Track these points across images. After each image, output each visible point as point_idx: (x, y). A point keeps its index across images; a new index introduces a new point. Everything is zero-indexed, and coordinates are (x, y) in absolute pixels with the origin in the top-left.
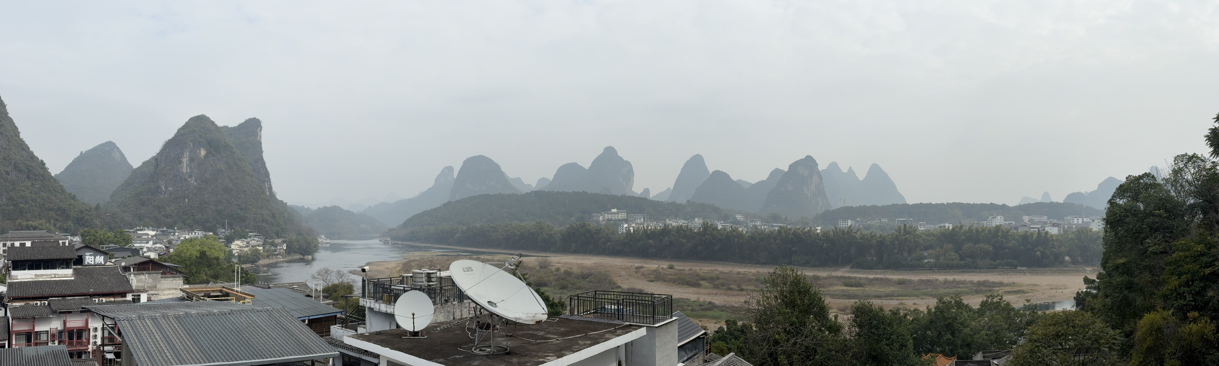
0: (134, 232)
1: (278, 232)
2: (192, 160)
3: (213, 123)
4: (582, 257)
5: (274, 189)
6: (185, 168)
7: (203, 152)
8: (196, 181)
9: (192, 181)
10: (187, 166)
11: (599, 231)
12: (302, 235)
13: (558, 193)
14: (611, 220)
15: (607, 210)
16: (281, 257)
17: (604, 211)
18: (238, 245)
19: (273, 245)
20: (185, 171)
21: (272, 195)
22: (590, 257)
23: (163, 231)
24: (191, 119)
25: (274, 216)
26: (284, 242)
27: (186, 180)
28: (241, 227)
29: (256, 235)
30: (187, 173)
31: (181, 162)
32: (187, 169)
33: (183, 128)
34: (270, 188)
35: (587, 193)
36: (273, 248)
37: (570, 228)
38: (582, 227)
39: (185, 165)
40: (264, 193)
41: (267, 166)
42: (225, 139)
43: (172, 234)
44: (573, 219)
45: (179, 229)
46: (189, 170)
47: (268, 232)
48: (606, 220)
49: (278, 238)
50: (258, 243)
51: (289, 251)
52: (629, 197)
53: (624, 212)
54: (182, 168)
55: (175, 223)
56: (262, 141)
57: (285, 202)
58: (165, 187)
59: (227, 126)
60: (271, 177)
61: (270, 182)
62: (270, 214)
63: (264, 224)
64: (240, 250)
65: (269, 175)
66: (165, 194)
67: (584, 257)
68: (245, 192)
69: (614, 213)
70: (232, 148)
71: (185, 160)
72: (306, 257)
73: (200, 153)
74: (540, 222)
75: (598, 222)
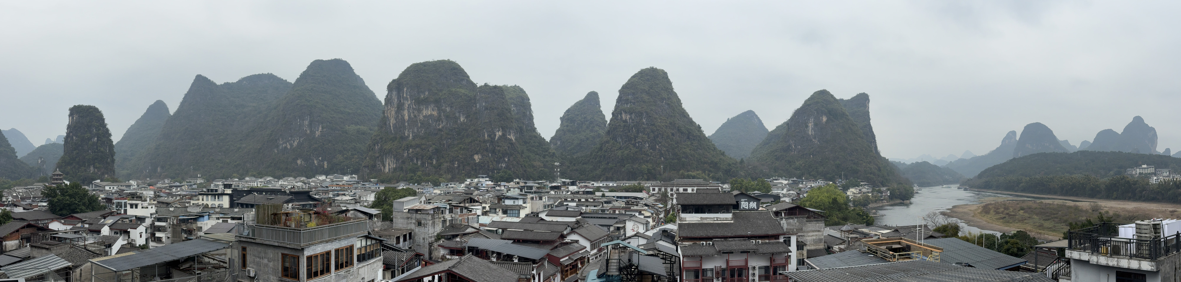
0: (771, 181)
1: (883, 182)
2: (816, 125)
3: (832, 96)
4: (1122, 203)
5: (879, 148)
6: (810, 131)
7: (825, 119)
8: (819, 141)
9: (816, 141)
10: (812, 130)
11: (1135, 183)
12: (902, 184)
13: (1099, 152)
14: (1142, 173)
15: (1138, 166)
16: (886, 202)
17: (1137, 167)
18: (853, 192)
19: (880, 193)
20: (810, 133)
21: (878, 153)
22: (1130, 203)
23: (793, 181)
24: (815, 93)
25: (879, 170)
26: (888, 190)
27: (811, 140)
28: (854, 178)
29: (866, 184)
30: (812, 135)
31: (807, 126)
32: (812, 131)
33: (809, 100)
34: (876, 147)
35: (1122, 152)
36: (880, 195)
37: (1112, 180)
38: (1122, 179)
39: (811, 129)
40: (872, 151)
41: (874, 130)
42: (842, 108)
43: (801, 183)
44: (1112, 173)
45: (806, 179)
46: (813, 132)
47: (875, 182)
48: (1138, 174)
49: (883, 186)
50: (868, 190)
51: (892, 197)
52: (1156, 155)
53: (1153, 168)
54: (808, 131)
55: (803, 175)
56: (870, 111)
57: (887, 158)
58: (795, 146)
59: (842, 99)
60: (876, 139)
61: (876, 143)
62: (877, 168)
63: (872, 176)
64: (854, 196)
65: (875, 138)
66: (794, 152)
67: (1124, 203)
68: (857, 150)
69: (1145, 168)
70: (847, 116)
71: (811, 125)
72: (905, 201)
73: (822, 119)
74: (1088, 175)
75: (1132, 175)
